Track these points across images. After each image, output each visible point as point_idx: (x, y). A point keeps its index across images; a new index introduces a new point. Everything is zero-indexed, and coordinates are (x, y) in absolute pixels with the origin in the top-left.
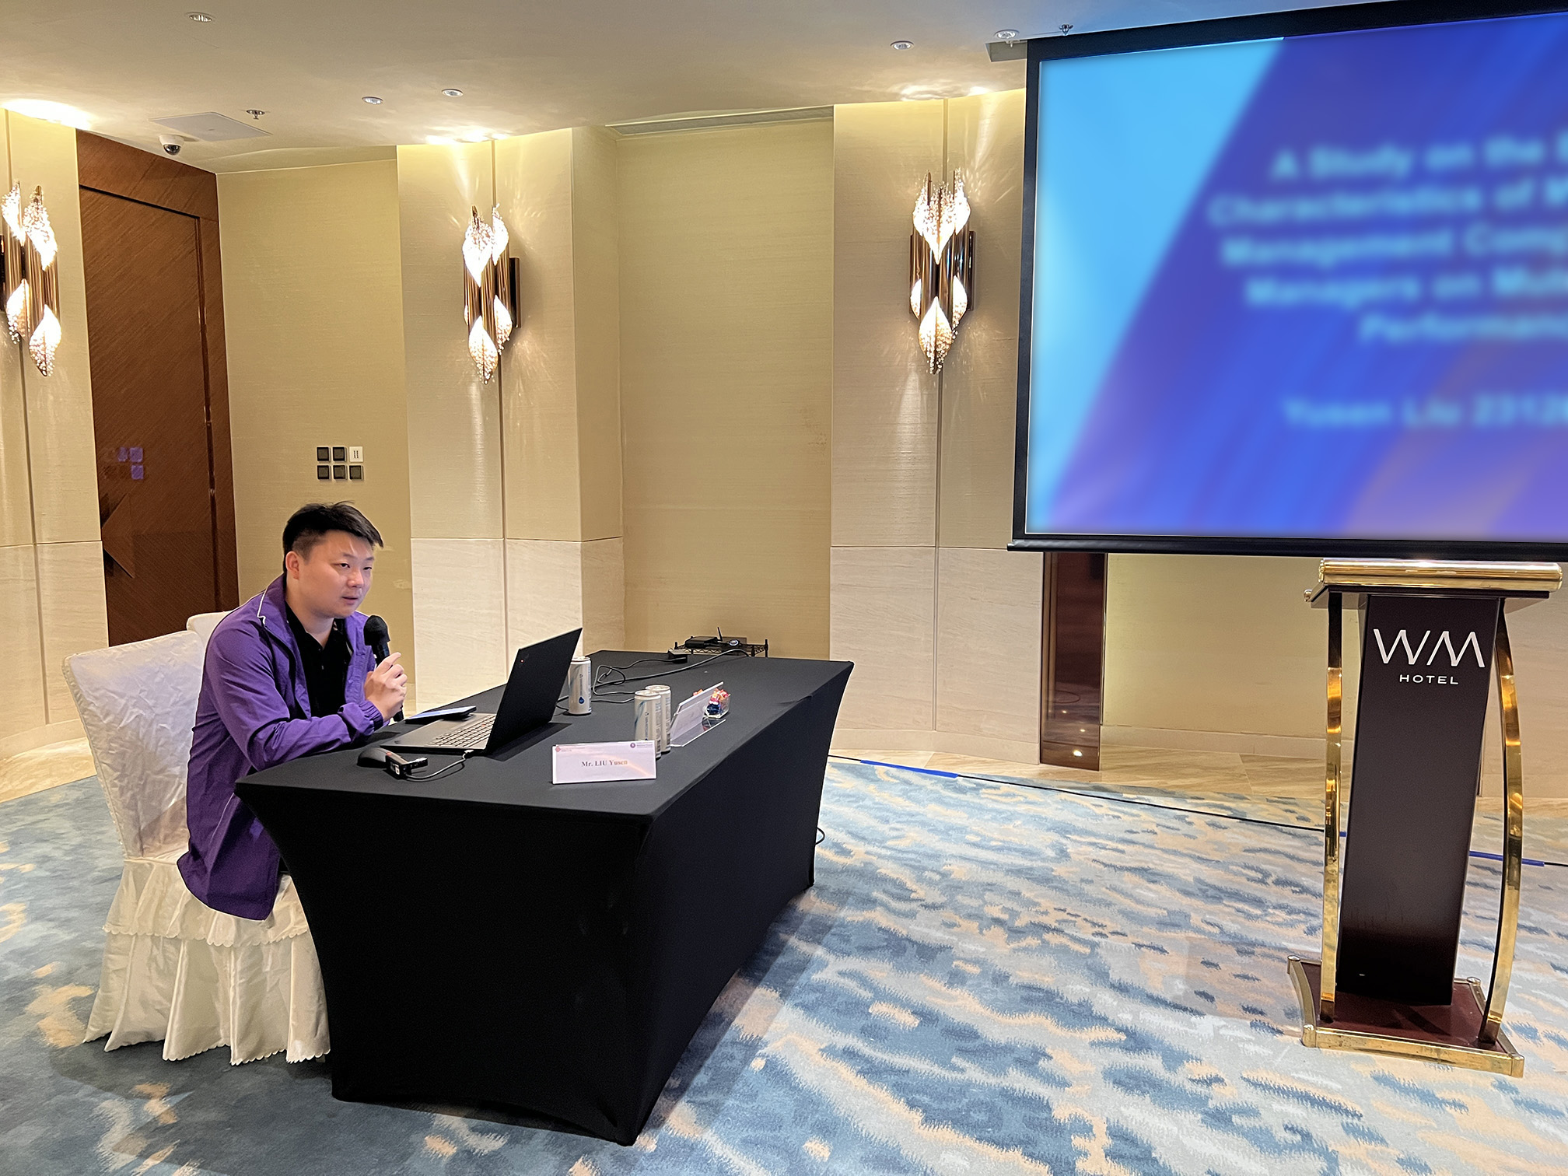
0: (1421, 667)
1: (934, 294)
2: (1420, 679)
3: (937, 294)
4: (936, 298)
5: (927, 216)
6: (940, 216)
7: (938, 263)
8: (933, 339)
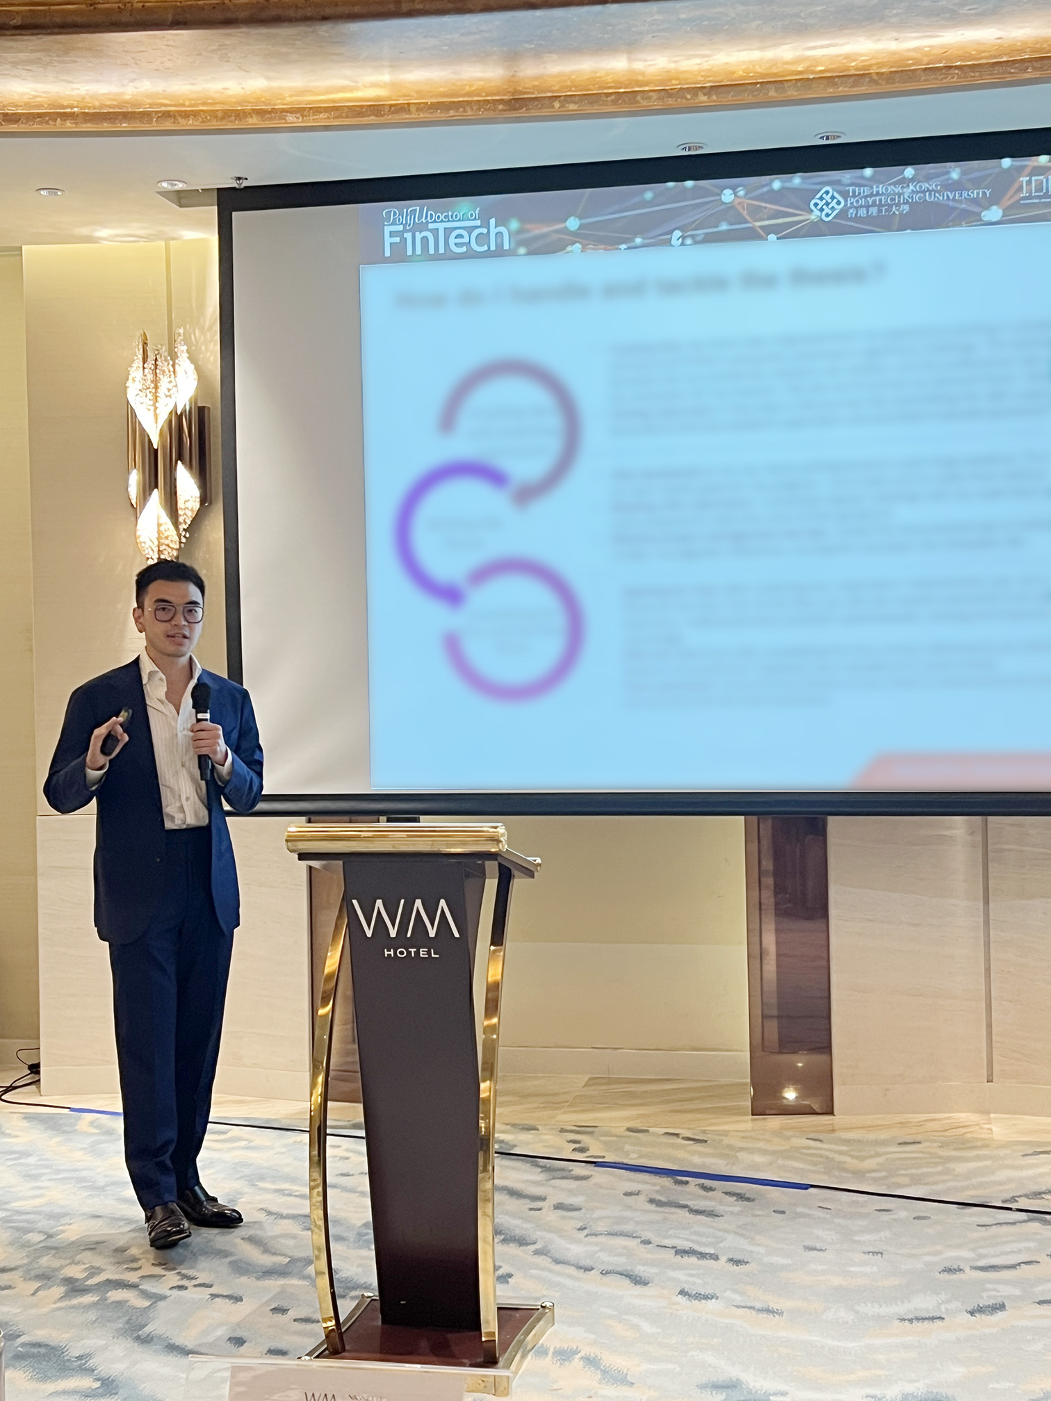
0: (401, 940)
1: (153, 484)
2: (403, 954)
3: (156, 487)
4: (156, 490)
5: (141, 388)
6: (156, 387)
7: (155, 447)
8: (156, 543)
